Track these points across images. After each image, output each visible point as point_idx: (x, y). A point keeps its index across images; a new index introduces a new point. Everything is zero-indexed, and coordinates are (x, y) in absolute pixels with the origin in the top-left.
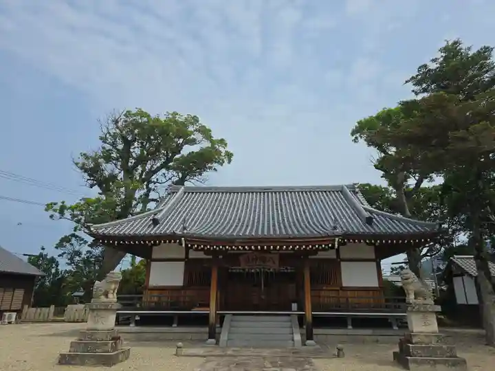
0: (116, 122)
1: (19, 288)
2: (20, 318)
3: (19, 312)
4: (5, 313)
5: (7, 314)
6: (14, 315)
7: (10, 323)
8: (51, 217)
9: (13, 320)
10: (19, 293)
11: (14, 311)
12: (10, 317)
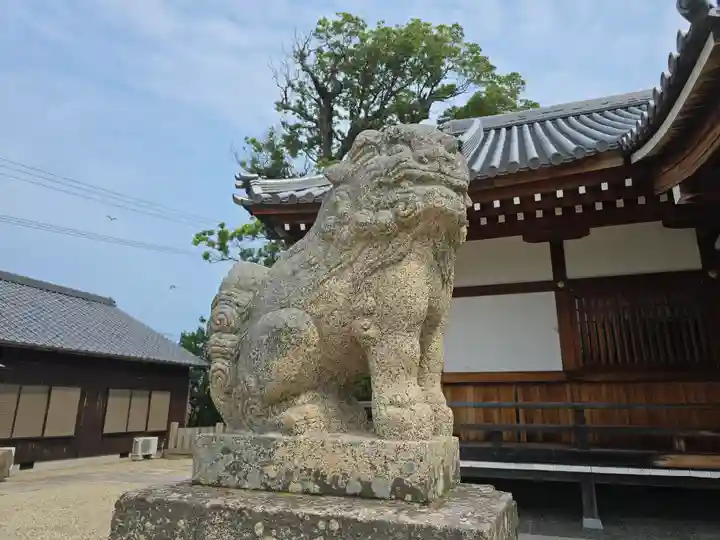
0: (302, 57)
1: (162, 389)
2: (166, 447)
3: (163, 435)
4: (136, 439)
5: (140, 440)
6: (154, 440)
7: (147, 457)
8: (206, 256)
9: (153, 450)
10: (161, 401)
11: (153, 434)
12: (146, 446)
